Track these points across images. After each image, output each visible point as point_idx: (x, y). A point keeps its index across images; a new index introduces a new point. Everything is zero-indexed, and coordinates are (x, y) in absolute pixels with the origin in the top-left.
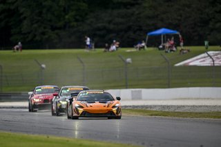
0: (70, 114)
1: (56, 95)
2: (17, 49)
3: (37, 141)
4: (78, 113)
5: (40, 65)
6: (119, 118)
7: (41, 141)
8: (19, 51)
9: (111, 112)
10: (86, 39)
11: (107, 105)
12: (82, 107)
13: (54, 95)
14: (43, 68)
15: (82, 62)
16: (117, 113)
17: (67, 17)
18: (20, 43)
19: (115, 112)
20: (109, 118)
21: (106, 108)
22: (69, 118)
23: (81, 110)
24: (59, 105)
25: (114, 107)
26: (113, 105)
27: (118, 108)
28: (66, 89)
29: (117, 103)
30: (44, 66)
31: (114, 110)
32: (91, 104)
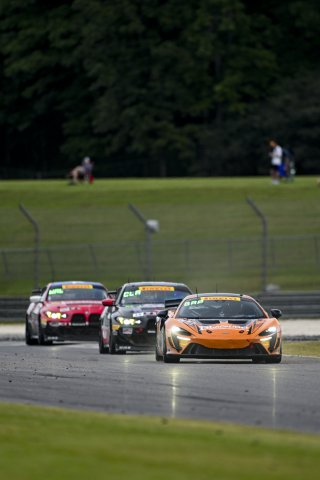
1: (110, 304)
3: (134, 431)
4: (178, 349)
5: (143, 221)
6: (276, 360)
7: (145, 432)
9: (257, 347)
10: (272, 149)
11: (246, 328)
12: (187, 334)
13: (105, 304)
14: (151, 230)
15: (259, 214)
16: (271, 349)
17: (218, 88)
18: (87, 160)
19: (266, 346)
21: (244, 337)
23: (185, 341)
24: (116, 327)
25: (264, 334)
26: (261, 329)
27: (274, 337)
28: (134, 289)
29: (273, 324)
30: (152, 223)
31: (265, 341)
32: (210, 327)
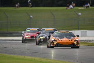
0: (49, 45)
1: (38, 33)
2: (17, 7)
4: (54, 45)
5: (29, 16)
6: (78, 47)
8: (18, 8)
9: (73, 44)
11: (71, 39)
14: (31, 18)
18: (18, 3)
19: (76, 44)
20: (72, 48)
21: (70, 42)
22: (48, 47)
23: (55, 43)
24: (39, 39)
25: (75, 41)
26: (74, 40)
27: (78, 42)
29: (77, 39)
30: (31, 16)
31: (75, 43)
32: (62, 39)
